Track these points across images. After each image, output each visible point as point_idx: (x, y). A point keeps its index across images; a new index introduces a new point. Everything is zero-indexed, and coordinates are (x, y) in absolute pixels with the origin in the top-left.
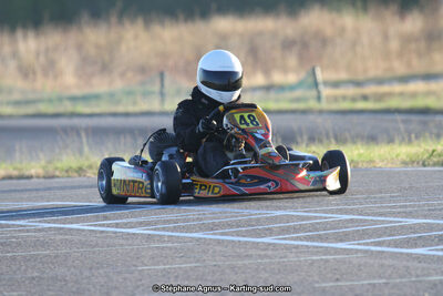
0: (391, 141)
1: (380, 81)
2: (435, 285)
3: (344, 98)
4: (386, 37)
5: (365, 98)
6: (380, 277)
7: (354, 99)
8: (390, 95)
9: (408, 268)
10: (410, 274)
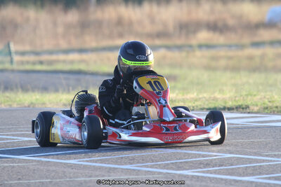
0: (56, 91)
1: (51, 52)
2: (81, 183)
3: (28, 62)
4: (55, 24)
5: (41, 63)
6: (47, 178)
7: (34, 63)
8: (57, 61)
9: (64, 172)
10: (66, 176)
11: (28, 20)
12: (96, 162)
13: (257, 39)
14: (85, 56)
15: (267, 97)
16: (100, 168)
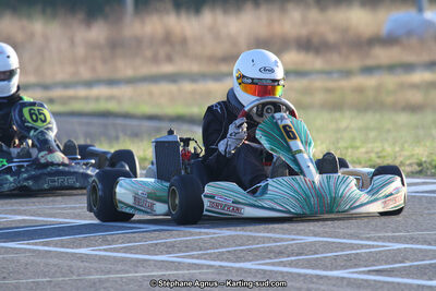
1: (66, 85)
2: (94, 283)
4: (72, 43)
6: (45, 276)
8: (76, 98)
9: (71, 266)
10: (72, 273)
11: (31, 36)
12: (118, 252)
13: (370, 62)
14: (115, 91)
15: (376, 150)
16: (123, 260)
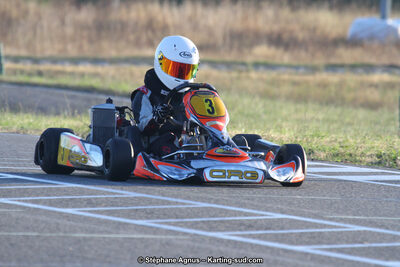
0: (58, 114)
1: (54, 60)
2: (79, 241)
3: (22, 72)
4: (63, 23)
5: (40, 74)
6: (34, 231)
7: (30, 74)
8: (63, 73)
9: (58, 224)
10: (59, 229)
12: (102, 214)
14: (100, 69)
16: (106, 222)
